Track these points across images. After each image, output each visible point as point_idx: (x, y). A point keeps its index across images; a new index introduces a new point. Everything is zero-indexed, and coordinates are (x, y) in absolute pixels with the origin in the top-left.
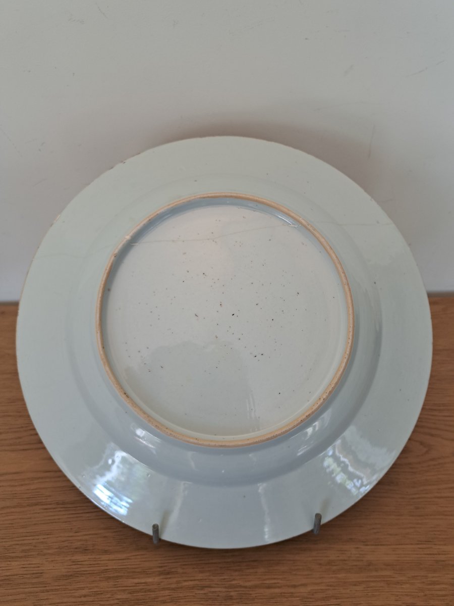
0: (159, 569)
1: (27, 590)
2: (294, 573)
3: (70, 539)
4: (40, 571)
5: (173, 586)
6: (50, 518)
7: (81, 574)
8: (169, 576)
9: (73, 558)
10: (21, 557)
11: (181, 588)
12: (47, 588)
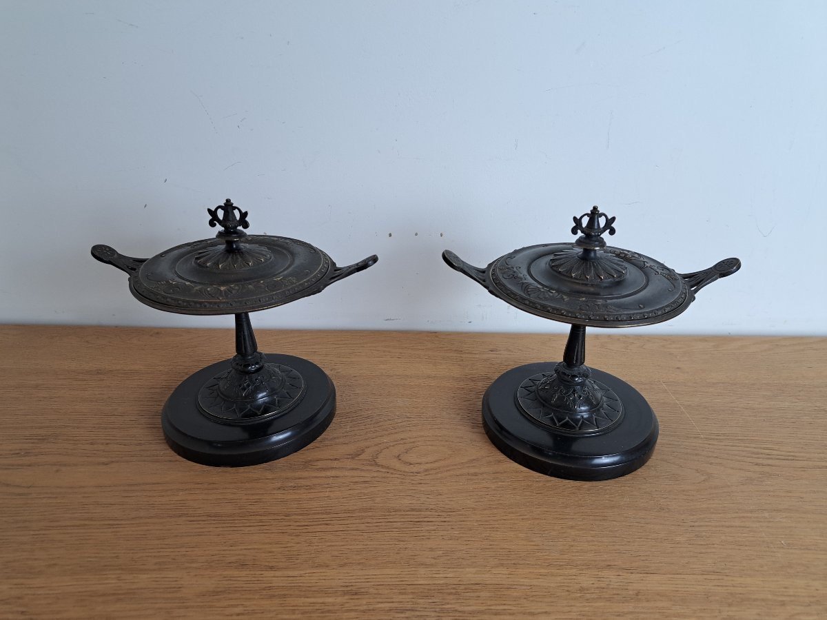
0: (343, 589)
1: (157, 606)
2: (531, 599)
3: (223, 553)
4: (177, 586)
5: (361, 608)
6: (196, 530)
7: (236, 591)
8: (356, 597)
9: (224, 573)
10: (154, 570)
11: (373, 610)
12: (185, 604)
